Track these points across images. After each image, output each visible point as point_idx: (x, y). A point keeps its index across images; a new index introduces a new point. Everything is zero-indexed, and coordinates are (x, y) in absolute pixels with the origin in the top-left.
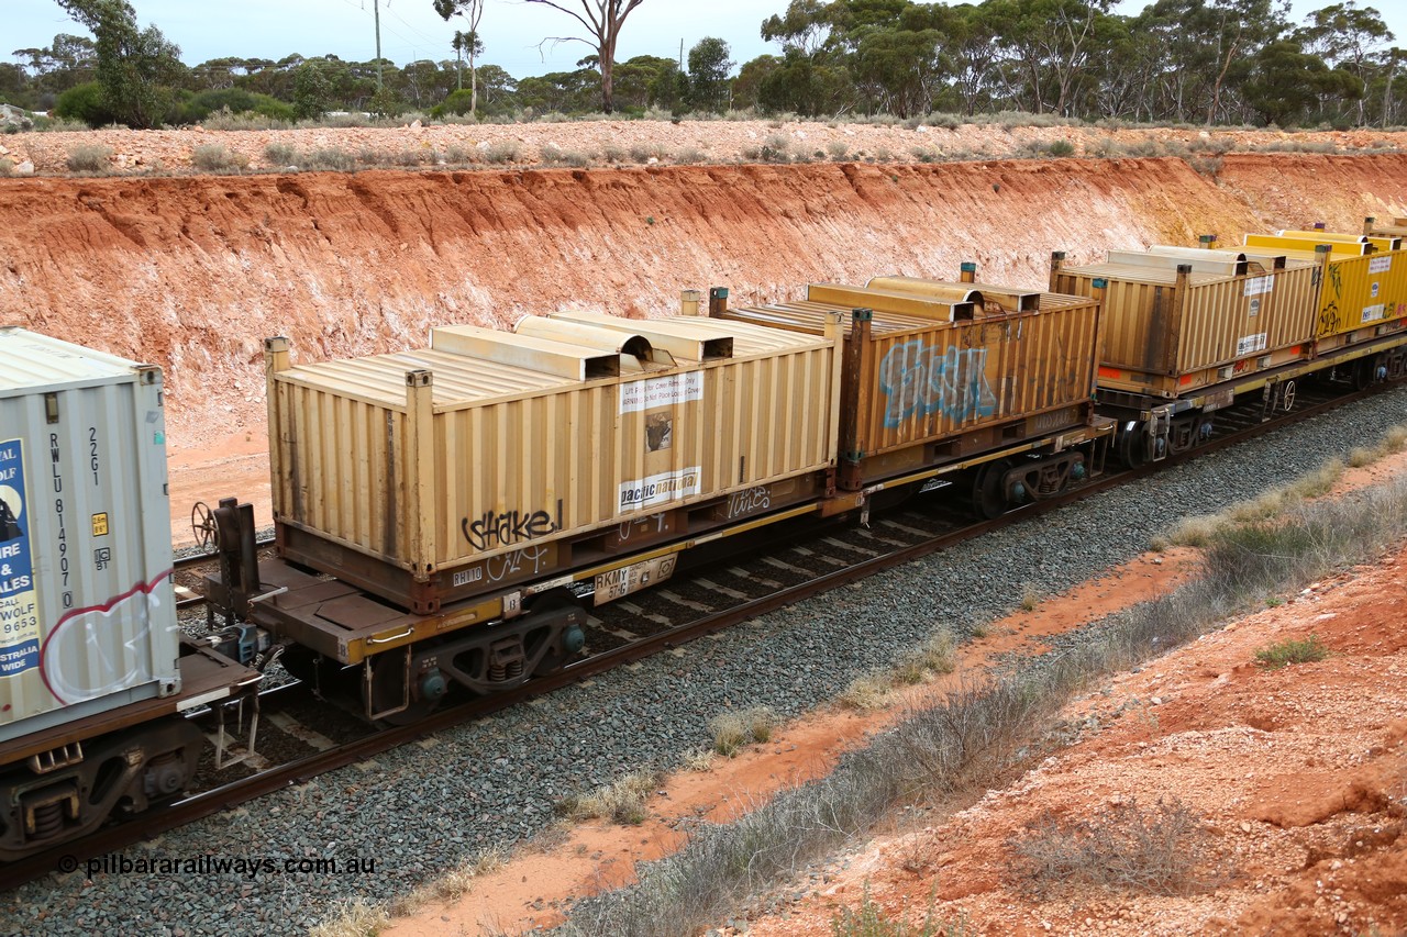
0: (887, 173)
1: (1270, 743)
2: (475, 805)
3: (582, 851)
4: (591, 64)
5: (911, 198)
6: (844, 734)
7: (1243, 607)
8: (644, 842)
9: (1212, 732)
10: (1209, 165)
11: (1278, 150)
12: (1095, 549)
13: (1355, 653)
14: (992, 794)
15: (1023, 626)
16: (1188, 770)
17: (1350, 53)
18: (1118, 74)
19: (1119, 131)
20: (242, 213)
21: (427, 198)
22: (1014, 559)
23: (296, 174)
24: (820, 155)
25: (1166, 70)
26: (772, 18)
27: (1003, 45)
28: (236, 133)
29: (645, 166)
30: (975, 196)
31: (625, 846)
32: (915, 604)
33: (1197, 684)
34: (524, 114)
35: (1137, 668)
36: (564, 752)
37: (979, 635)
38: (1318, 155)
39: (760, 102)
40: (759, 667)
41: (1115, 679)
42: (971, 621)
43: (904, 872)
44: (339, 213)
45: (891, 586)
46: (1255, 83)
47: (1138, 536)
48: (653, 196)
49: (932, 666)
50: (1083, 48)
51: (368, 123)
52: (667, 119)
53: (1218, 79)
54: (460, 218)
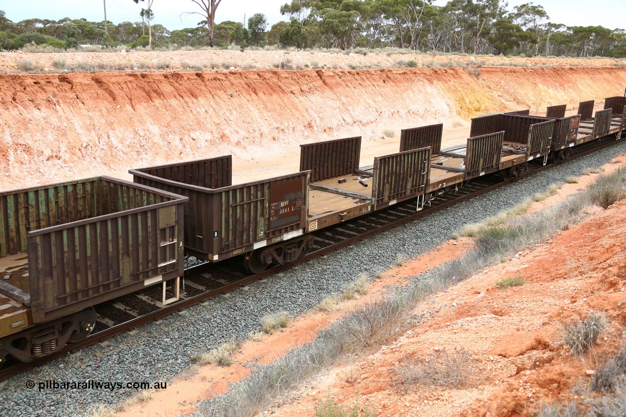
0: (336, 74)
1: (502, 322)
2: (155, 360)
3: (204, 379)
4: (204, 24)
5: (347, 85)
6: (319, 323)
7: (490, 263)
8: (232, 374)
9: (477, 318)
10: (475, 71)
11: (504, 65)
12: (428, 239)
13: (537, 282)
14: (384, 347)
15: (398, 273)
16: (468, 334)
17: (532, 24)
18: (436, 31)
19: (437, 56)
20: (41, 91)
21: (129, 84)
22: (394, 244)
23: (67, 74)
24: (307, 66)
25: (456, 30)
26: (285, 5)
27: (387, 18)
28: (38, 54)
29: (229, 71)
30: (375, 85)
31: (223, 376)
32: (350, 265)
34: (173, 46)
35: (446, 290)
36: (195, 335)
37: (379, 277)
39: (280, 42)
40: (282, 294)
41: (437, 295)
42: (375, 271)
43: (346, 383)
44: (87, 92)
45: (340, 257)
46: (493, 36)
47: (446, 233)
48: (232, 84)
49: (358, 292)
50: (421, 20)
51: (101, 50)
52: (238, 50)
53: (478, 34)
54: (144, 94)
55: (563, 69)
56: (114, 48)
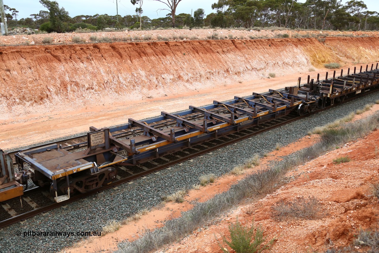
0: (243, 42)
1: (336, 182)
2: (142, 198)
3: (168, 209)
4: (169, 15)
5: (249, 48)
6: (232, 180)
7: (330, 149)
8: (183, 207)
9: (322, 180)
10: (322, 40)
11: (339, 36)
12: (294, 135)
13: (357, 160)
14: (268, 195)
15: (276, 154)
16: (316, 189)
17: (357, 12)
18: (300, 17)
19: (300, 31)
20: (84, 53)
21: (129, 49)
22: (274, 137)
23: (97, 44)
24: (226, 37)
25: (312, 16)
26: (214, 4)
27: (271, 10)
28: (83, 33)
29: (183, 40)
30: (265, 48)
31: (179, 208)
32: (250, 149)
33: (319, 168)
34: (153, 28)
35: (304, 164)
36: (164, 185)
37: (265, 156)
38: (349, 37)
39: (211, 24)
40: (211, 164)
41: (299, 167)
42: (263, 153)
43: (247, 214)
44: (108, 53)
45: (244, 144)
46: (333, 19)
47: (304, 131)
48: (185, 48)
49: (254, 164)
50: (291, 11)
51: (115, 31)
52: (188, 29)
53: (324, 18)
54: (137, 54)
55: (375, 38)
56: (122, 29)
